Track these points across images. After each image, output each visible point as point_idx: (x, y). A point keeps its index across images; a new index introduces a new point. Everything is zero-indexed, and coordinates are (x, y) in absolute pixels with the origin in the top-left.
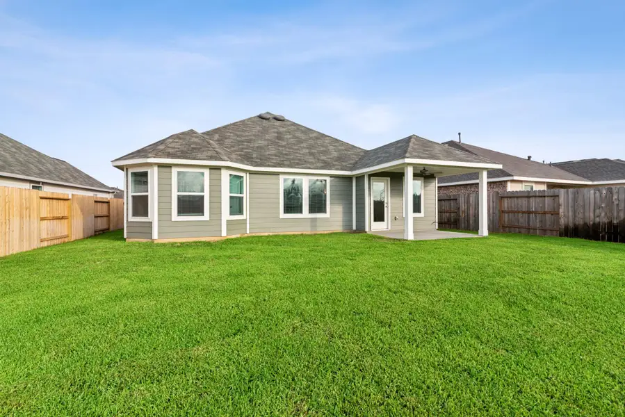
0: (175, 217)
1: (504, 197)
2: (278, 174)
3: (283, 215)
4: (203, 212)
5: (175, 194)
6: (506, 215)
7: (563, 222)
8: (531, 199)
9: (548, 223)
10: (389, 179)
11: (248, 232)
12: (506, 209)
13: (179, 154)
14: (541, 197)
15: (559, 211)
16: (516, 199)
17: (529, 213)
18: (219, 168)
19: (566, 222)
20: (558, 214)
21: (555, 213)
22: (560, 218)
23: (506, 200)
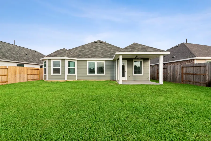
0: (52, 74)
1: (184, 67)
2: (86, 61)
3: (88, 74)
4: (60, 73)
5: (52, 67)
6: (184, 75)
7: (208, 79)
8: (195, 68)
9: (202, 79)
10: (126, 60)
11: (77, 79)
12: (185, 73)
13: (53, 56)
14: (199, 66)
15: (206, 74)
16: (188, 68)
17: (194, 74)
18: (64, 60)
19: (210, 80)
20: (206, 75)
21: (205, 75)
22: (206, 77)
23: (184, 68)
